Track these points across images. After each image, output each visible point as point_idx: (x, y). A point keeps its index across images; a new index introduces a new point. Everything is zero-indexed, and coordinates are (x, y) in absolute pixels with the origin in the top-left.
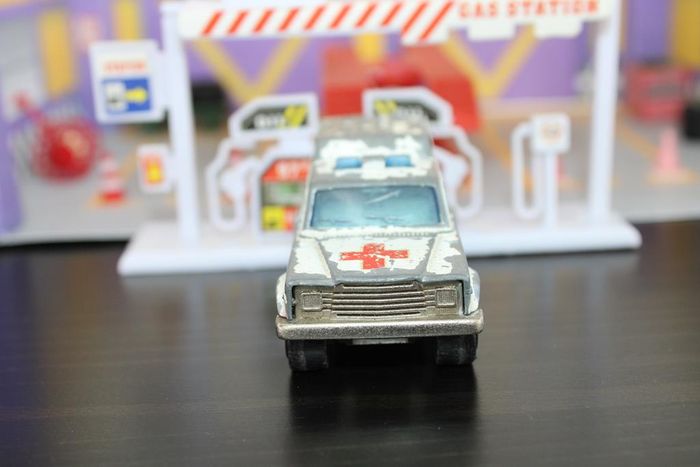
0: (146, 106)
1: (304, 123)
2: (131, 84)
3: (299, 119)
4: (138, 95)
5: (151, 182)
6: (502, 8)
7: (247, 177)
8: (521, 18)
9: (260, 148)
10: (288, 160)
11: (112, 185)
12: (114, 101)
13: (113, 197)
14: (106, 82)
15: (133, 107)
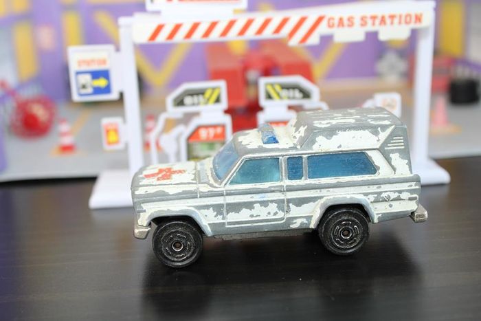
0: (107, 90)
1: (218, 100)
2: (96, 75)
3: (214, 97)
4: (102, 83)
5: (109, 143)
6: (357, 21)
7: (178, 139)
8: (370, 28)
9: (188, 118)
10: (207, 127)
11: (67, 141)
12: (84, 87)
13: (67, 149)
14: (78, 73)
15: (98, 91)
